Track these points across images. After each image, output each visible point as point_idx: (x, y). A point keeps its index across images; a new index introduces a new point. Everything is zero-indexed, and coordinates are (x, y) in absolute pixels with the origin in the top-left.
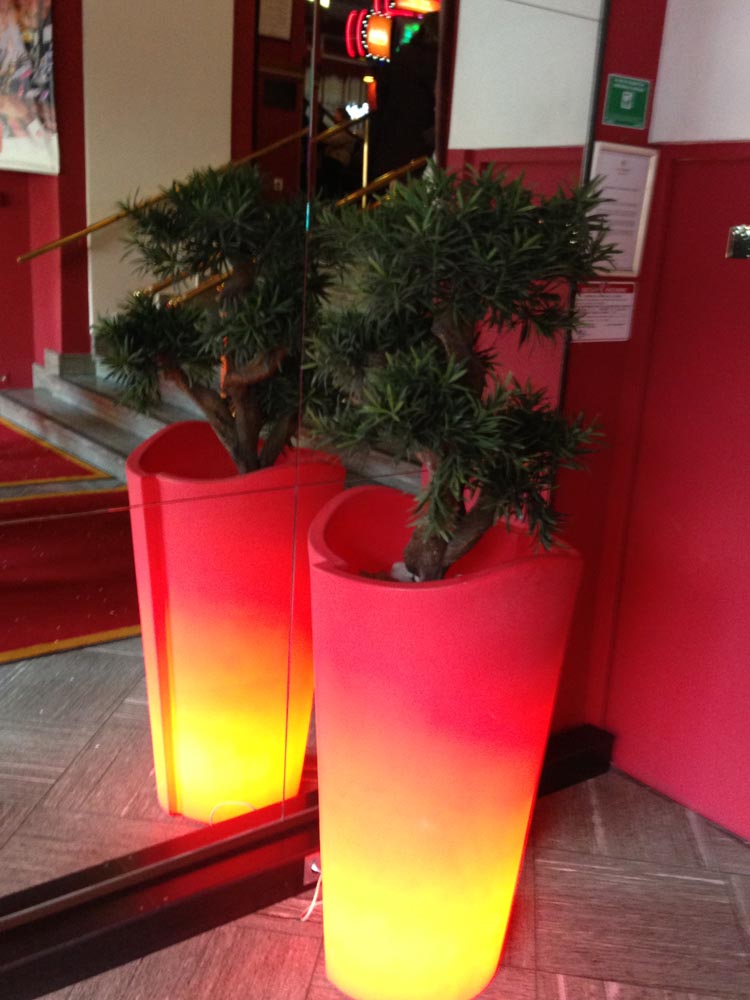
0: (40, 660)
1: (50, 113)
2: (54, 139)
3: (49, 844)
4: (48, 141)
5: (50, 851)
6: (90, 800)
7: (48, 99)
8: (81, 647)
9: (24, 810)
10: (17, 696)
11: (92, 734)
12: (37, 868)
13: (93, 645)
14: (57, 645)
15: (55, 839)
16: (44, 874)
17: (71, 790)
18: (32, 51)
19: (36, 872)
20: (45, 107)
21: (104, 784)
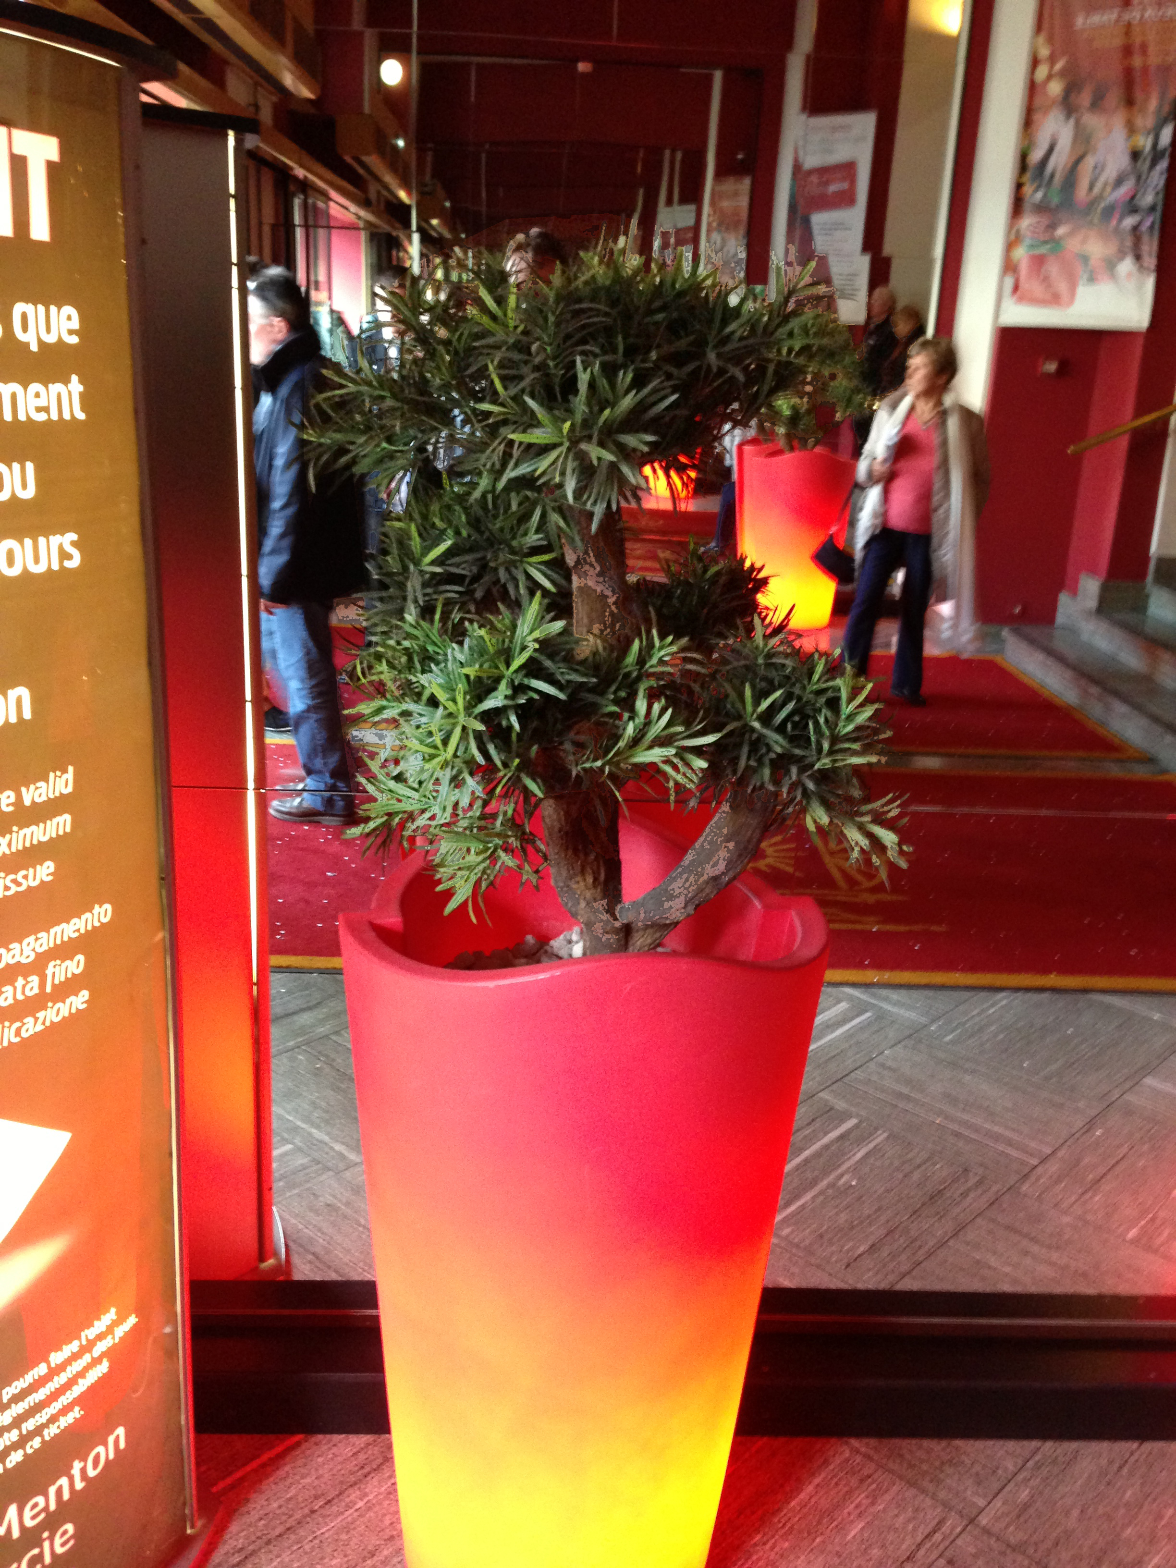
0: (1029, 995)
1: (1150, 248)
2: (1150, 284)
3: (1025, 1242)
4: (1140, 287)
5: (1026, 1253)
6: (1085, 1202)
7: (1152, 227)
8: (1085, 991)
9: (995, 1188)
10: (996, 1035)
11: (1094, 1112)
12: (1007, 1269)
13: (1104, 991)
14: (1053, 979)
15: (1034, 1240)
16: (1015, 1281)
17: (1058, 1181)
18: (1139, 163)
19: (1007, 1274)
20: (1145, 238)
21: (1106, 1187)
